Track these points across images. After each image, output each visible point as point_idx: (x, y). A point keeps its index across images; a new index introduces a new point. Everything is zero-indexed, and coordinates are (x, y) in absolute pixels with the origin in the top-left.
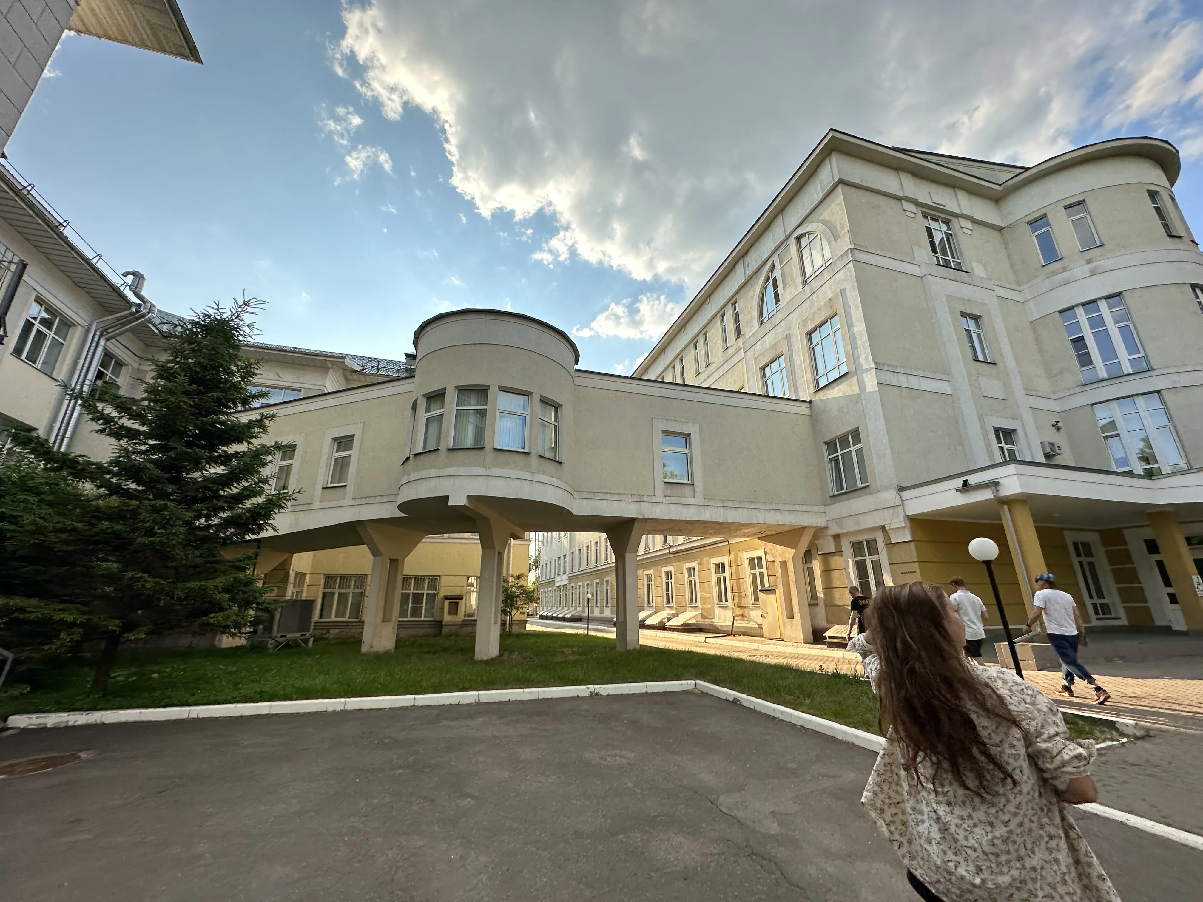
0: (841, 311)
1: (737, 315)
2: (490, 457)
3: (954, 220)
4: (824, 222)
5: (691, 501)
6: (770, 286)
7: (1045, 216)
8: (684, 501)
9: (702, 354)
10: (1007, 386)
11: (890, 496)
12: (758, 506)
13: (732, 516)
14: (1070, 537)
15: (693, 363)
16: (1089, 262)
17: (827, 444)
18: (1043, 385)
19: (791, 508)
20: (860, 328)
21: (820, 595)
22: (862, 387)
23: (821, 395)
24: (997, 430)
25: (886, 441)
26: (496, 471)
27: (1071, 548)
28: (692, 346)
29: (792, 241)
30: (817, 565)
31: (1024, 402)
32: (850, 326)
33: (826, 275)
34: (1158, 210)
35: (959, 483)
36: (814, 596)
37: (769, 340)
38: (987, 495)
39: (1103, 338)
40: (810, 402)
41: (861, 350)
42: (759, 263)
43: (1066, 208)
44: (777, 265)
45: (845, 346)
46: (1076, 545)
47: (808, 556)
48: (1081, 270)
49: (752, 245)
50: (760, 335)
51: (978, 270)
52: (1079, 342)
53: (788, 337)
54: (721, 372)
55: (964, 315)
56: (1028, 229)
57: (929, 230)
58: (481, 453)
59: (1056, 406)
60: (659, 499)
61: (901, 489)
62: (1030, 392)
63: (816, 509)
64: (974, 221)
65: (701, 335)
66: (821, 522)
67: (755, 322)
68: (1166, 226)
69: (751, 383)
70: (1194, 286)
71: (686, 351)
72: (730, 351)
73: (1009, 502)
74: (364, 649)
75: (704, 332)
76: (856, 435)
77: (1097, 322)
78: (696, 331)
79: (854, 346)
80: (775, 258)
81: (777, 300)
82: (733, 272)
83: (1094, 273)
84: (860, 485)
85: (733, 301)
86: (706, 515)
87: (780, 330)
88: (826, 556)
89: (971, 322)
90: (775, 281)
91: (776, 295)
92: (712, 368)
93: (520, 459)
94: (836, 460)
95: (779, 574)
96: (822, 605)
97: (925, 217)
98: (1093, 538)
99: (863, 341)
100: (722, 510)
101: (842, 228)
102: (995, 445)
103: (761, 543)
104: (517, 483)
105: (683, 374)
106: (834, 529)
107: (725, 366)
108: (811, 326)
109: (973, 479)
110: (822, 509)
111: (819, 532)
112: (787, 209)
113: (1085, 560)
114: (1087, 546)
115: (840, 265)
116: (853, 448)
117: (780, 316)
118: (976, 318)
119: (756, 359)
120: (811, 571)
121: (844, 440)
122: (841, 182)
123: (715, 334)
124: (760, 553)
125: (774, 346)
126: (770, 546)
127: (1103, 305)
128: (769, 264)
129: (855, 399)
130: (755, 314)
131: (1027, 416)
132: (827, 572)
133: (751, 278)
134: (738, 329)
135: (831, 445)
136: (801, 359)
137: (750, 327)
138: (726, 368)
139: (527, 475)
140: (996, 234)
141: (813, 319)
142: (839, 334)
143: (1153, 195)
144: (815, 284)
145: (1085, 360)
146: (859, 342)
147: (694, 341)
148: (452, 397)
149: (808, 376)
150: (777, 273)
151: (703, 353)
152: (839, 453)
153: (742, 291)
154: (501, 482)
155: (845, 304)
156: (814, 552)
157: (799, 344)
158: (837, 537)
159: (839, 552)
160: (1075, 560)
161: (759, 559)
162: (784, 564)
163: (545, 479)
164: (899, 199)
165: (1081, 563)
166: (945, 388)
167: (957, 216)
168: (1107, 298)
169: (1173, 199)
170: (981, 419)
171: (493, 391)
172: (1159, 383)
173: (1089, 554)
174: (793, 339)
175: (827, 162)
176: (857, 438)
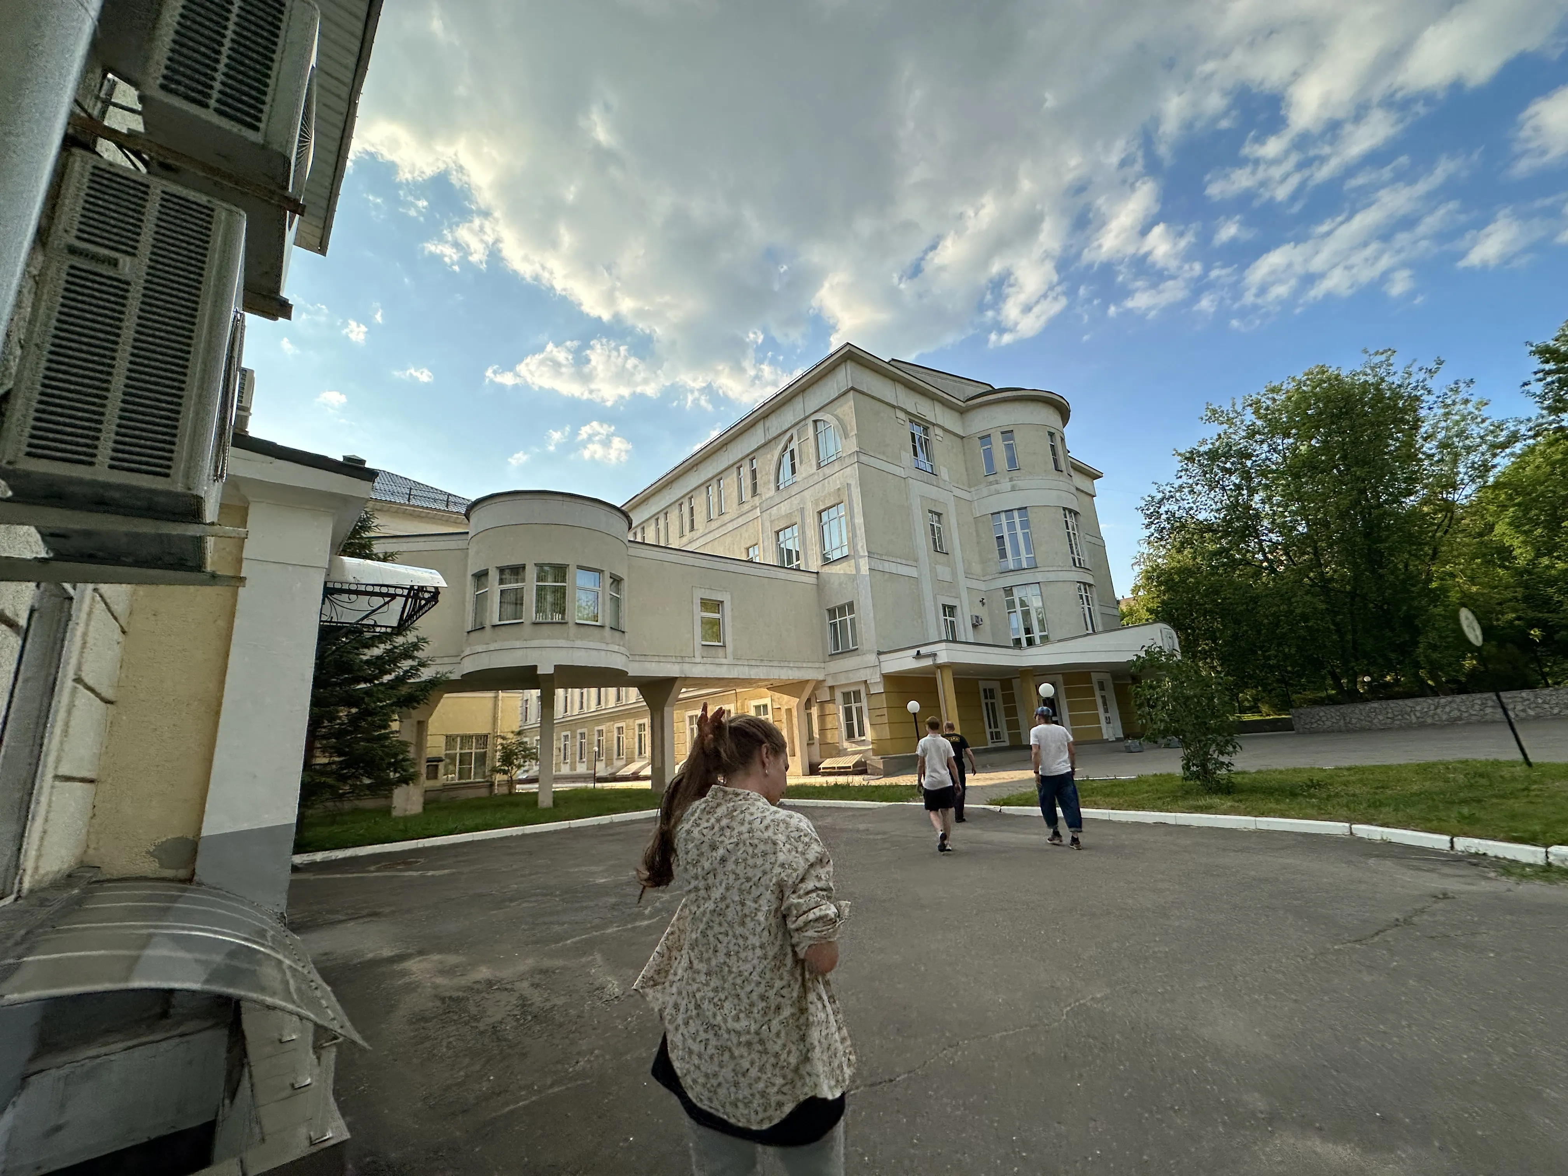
0: (846, 498)
1: (754, 472)
2: (573, 630)
3: (931, 427)
4: (838, 419)
5: (724, 661)
6: (787, 455)
7: (989, 436)
8: (717, 661)
9: (714, 499)
10: (954, 574)
11: (872, 658)
12: (775, 664)
13: (754, 673)
14: (982, 685)
15: (705, 507)
16: (1011, 480)
17: (829, 610)
18: (977, 568)
19: (800, 665)
20: (859, 520)
21: (816, 735)
22: (857, 568)
23: (827, 569)
24: (944, 606)
25: (872, 615)
26: (579, 643)
27: (982, 693)
28: (704, 489)
29: (810, 422)
30: (815, 711)
31: (963, 583)
32: (852, 517)
33: (837, 466)
34: (1052, 446)
35: (914, 652)
36: (811, 737)
37: (784, 508)
38: (928, 662)
39: (1014, 537)
40: (817, 573)
41: (859, 538)
42: (779, 431)
43: (1002, 433)
44: (795, 438)
45: (848, 532)
46: (985, 690)
47: (808, 704)
48: (1006, 485)
49: (773, 412)
50: (777, 500)
51: (944, 473)
52: (1001, 538)
53: (802, 510)
54: (735, 524)
55: (930, 511)
56: (979, 442)
57: (913, 435)
58: (564, 626)
59: (982, 586)
60: (698, 660)
61: (880, 653)
62: (968, 575)
63: (817, 665)
64: (945, 430)
65: (715, 480)
66: (821, 677)
67: (772, 486)
68: (1056, 461)
69: (766, 544)
70: (1064, 509)
71: (697, 492)
72: (746, 507)
73: (941, 667)
74: (395, 813)
75: (719, 477)
76: (851, 605)
77: (1011, 526)
78: (710, 476)
79: (854, 535)
80: (794, 431)
81: (794, 472)
82: (753, 430)
83: (1013, 489)
84: (851, 647)
85: (751, 457)
86: (734, 673)
87: (795, 501)
88: (822, 704)
89: (935, 518)
90: (792, 452)
91: (793, 466)
92: (726, 518)
93: (596, 631)
94: (835, 625)
95: (784, 720)
96: (817, 744)
97: (911, 421)
98: (996, 686)
99: (861, 532)
100: (746, 668)
101: (852, 430)
102: (942, 617)
103: (769, 693)
104: (595, 653)
105: (692, 514)
106: (830, 683)
107: (740, 520)
108: (822, 507)
109: (923, 650)
110: (822, 665)
111: (819, 684)
112: (807, 392)
113: (989, 701)
114: (991, 691)
115: (848, 461)
116: (848, 617)
117: (795, 489)
118: (939, 515)
119: (772, 522)
120: (809, 716)
121: (842, 609)
122: (852, 389)
123: (730, 482)
124: (767, 701)
125: (789, 515)
126: (777, 695)
127: (1016, 513)
128: (788, 435)
129: (853, 578)
130: (772, 478)
131: (964, 594)
132: (822, 717)
133: (770, 441)
134: (755, 486)
135: (832, 612)
136: (812, 533)
137: (767, 491)
138: (741, 521)
139: (603, 646)
140: (959, 440)
141: (823, 501)
142: (843, 519)
143: (1051, 435)
144: (827, 471)
145: (1003, 554)
146: (858, 532)
147: (706, 484)
148: (531, 573)
149: (817, 549)
150: (794, 445)
151: (716, 500)
152: (838, 620)
153: (760, 451)
154: (582, 653)
155: (850, 495)
156: (813, 700)
157: (811, 520)
158: (832, 688)
159: (832, 701)
160: (983, 701)
161: (765, 706)
162: (789, 711)
163: (616, 648)
164: (894, 407)
165: (987, 704)
166: (913, 572)
167: (934, 425)
168: (1019, 509)
169: (1063, 439)
170: (935, 598)
171: (571, 571)
172: (1040, 577)
173: (992, 697)
174: (806, 513)
175: (843, 366)
176: (851, 609)
